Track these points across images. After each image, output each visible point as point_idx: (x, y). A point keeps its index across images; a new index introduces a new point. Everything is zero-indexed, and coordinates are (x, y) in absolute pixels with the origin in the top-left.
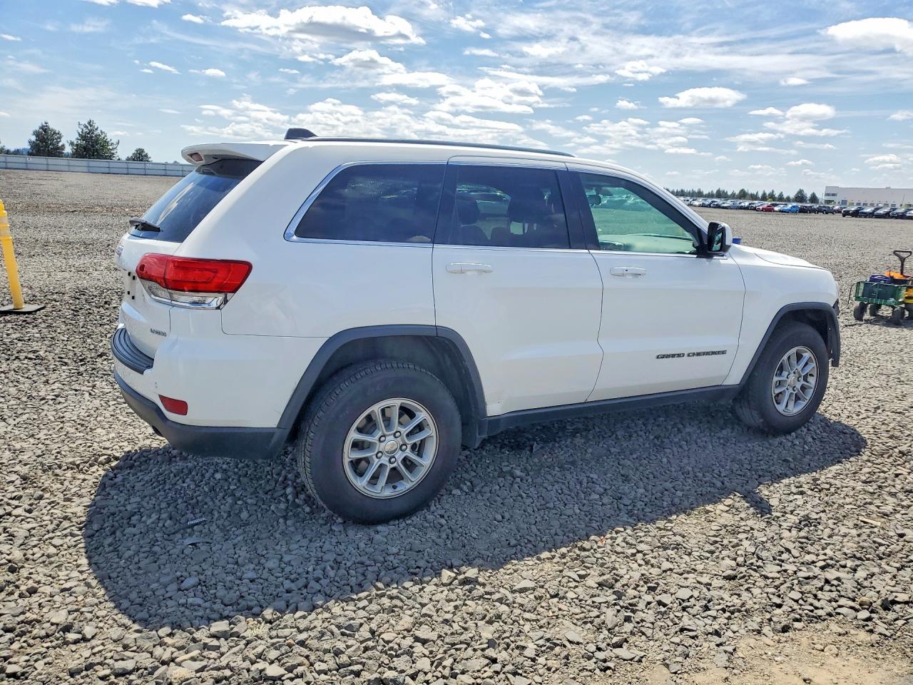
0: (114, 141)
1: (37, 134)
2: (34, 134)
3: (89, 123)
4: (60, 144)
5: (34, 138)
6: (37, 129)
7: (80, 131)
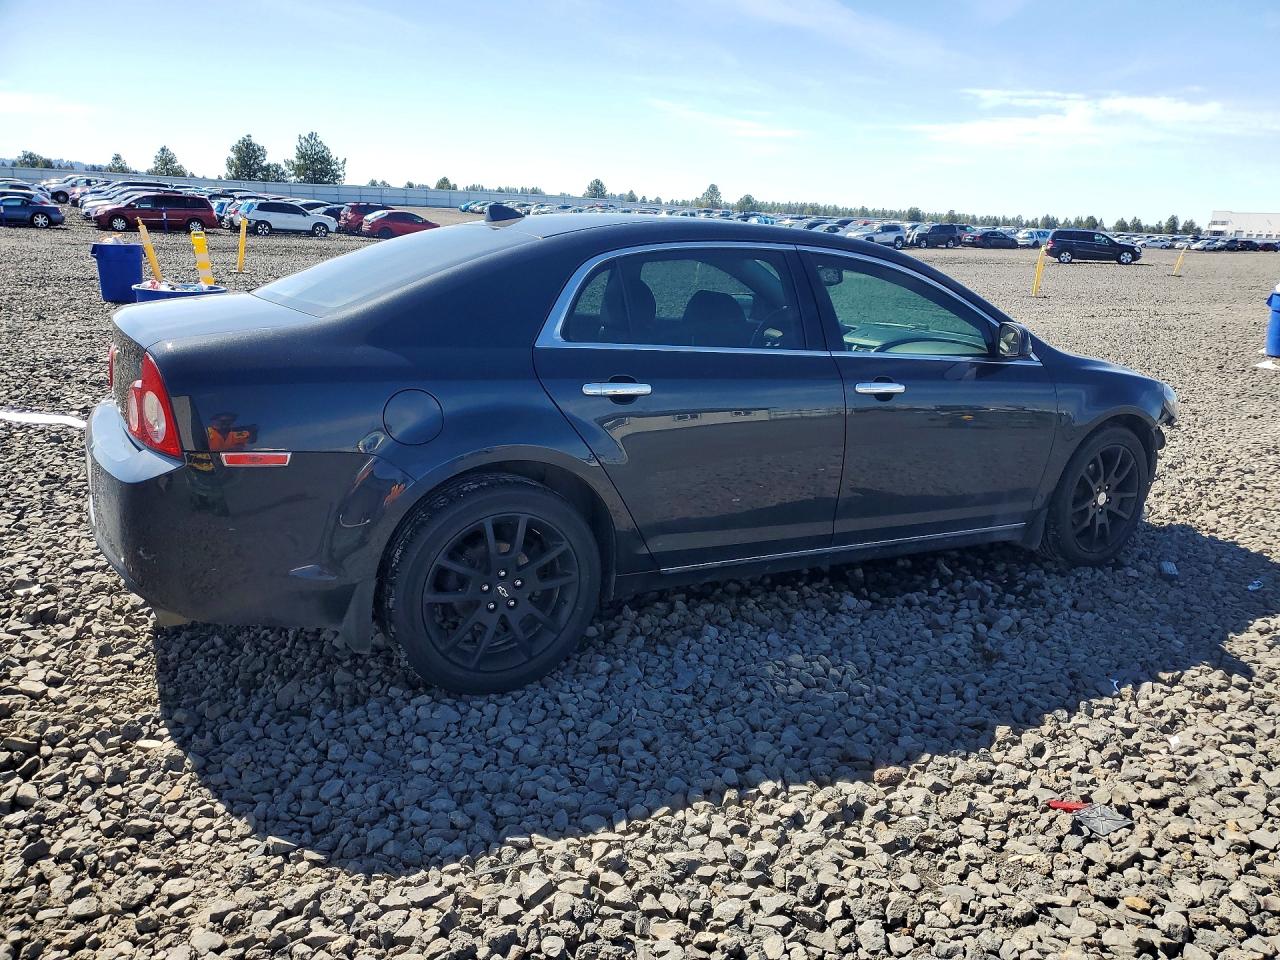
0: (340, 161)
1: (238, 150)
2: (232, 150)
3: (311, 135)
4: (264, 164)
5: (233, 156)
6: (237, 143)
7: (299, 145)
